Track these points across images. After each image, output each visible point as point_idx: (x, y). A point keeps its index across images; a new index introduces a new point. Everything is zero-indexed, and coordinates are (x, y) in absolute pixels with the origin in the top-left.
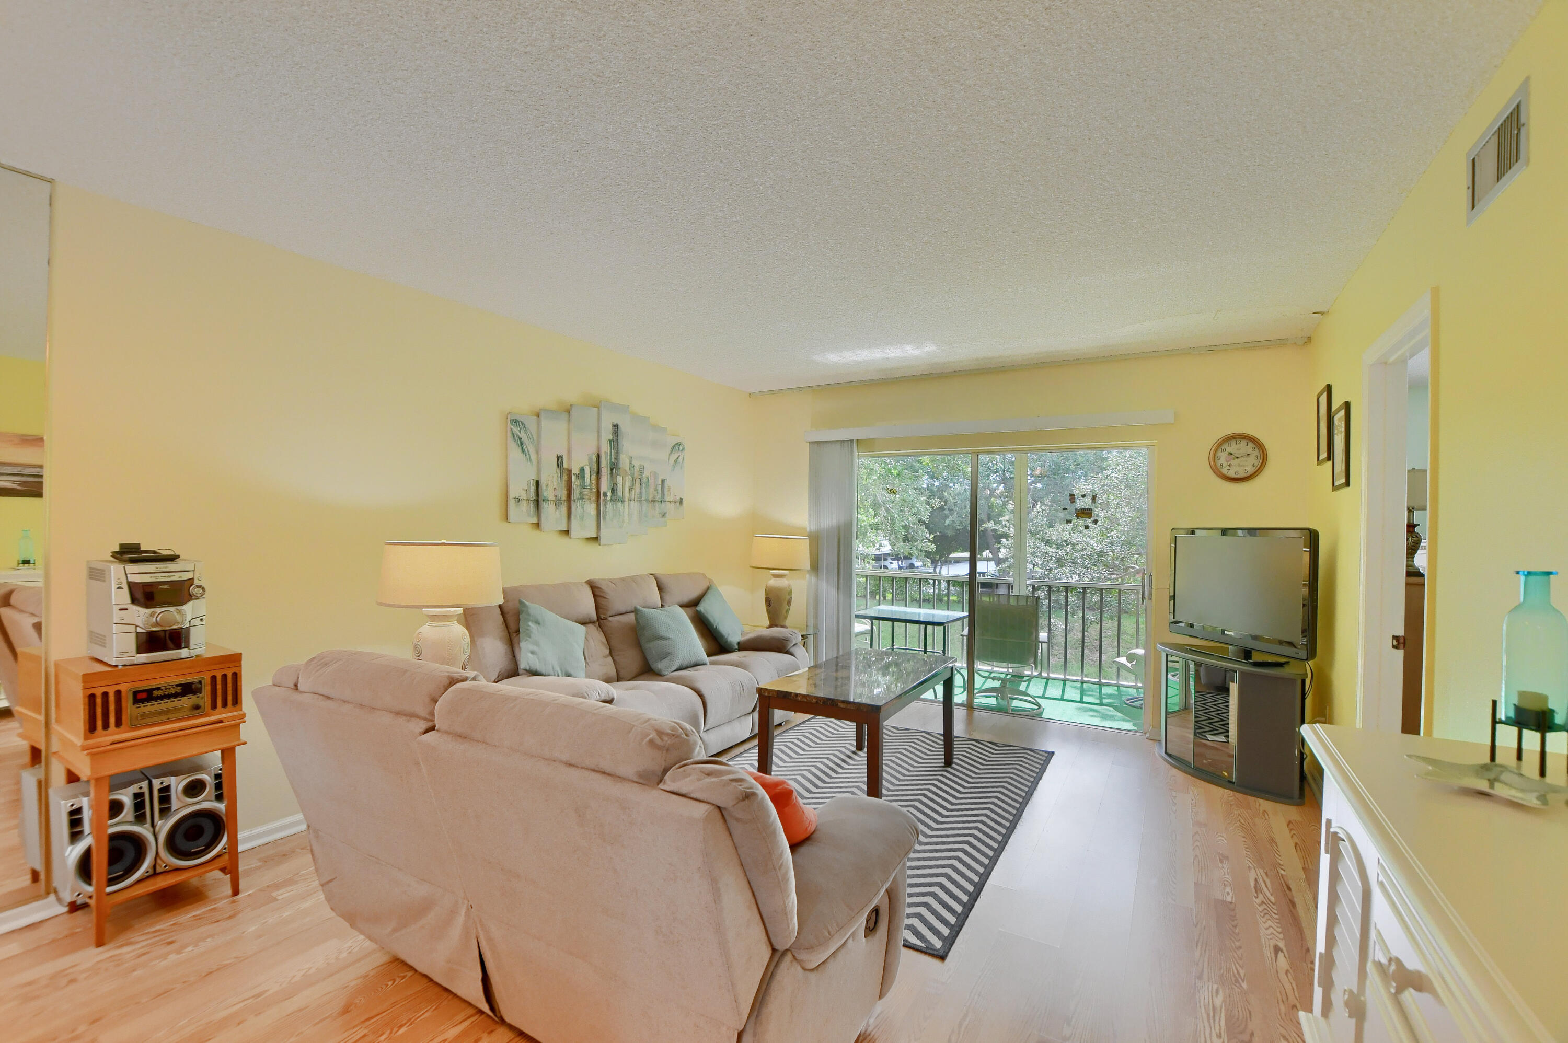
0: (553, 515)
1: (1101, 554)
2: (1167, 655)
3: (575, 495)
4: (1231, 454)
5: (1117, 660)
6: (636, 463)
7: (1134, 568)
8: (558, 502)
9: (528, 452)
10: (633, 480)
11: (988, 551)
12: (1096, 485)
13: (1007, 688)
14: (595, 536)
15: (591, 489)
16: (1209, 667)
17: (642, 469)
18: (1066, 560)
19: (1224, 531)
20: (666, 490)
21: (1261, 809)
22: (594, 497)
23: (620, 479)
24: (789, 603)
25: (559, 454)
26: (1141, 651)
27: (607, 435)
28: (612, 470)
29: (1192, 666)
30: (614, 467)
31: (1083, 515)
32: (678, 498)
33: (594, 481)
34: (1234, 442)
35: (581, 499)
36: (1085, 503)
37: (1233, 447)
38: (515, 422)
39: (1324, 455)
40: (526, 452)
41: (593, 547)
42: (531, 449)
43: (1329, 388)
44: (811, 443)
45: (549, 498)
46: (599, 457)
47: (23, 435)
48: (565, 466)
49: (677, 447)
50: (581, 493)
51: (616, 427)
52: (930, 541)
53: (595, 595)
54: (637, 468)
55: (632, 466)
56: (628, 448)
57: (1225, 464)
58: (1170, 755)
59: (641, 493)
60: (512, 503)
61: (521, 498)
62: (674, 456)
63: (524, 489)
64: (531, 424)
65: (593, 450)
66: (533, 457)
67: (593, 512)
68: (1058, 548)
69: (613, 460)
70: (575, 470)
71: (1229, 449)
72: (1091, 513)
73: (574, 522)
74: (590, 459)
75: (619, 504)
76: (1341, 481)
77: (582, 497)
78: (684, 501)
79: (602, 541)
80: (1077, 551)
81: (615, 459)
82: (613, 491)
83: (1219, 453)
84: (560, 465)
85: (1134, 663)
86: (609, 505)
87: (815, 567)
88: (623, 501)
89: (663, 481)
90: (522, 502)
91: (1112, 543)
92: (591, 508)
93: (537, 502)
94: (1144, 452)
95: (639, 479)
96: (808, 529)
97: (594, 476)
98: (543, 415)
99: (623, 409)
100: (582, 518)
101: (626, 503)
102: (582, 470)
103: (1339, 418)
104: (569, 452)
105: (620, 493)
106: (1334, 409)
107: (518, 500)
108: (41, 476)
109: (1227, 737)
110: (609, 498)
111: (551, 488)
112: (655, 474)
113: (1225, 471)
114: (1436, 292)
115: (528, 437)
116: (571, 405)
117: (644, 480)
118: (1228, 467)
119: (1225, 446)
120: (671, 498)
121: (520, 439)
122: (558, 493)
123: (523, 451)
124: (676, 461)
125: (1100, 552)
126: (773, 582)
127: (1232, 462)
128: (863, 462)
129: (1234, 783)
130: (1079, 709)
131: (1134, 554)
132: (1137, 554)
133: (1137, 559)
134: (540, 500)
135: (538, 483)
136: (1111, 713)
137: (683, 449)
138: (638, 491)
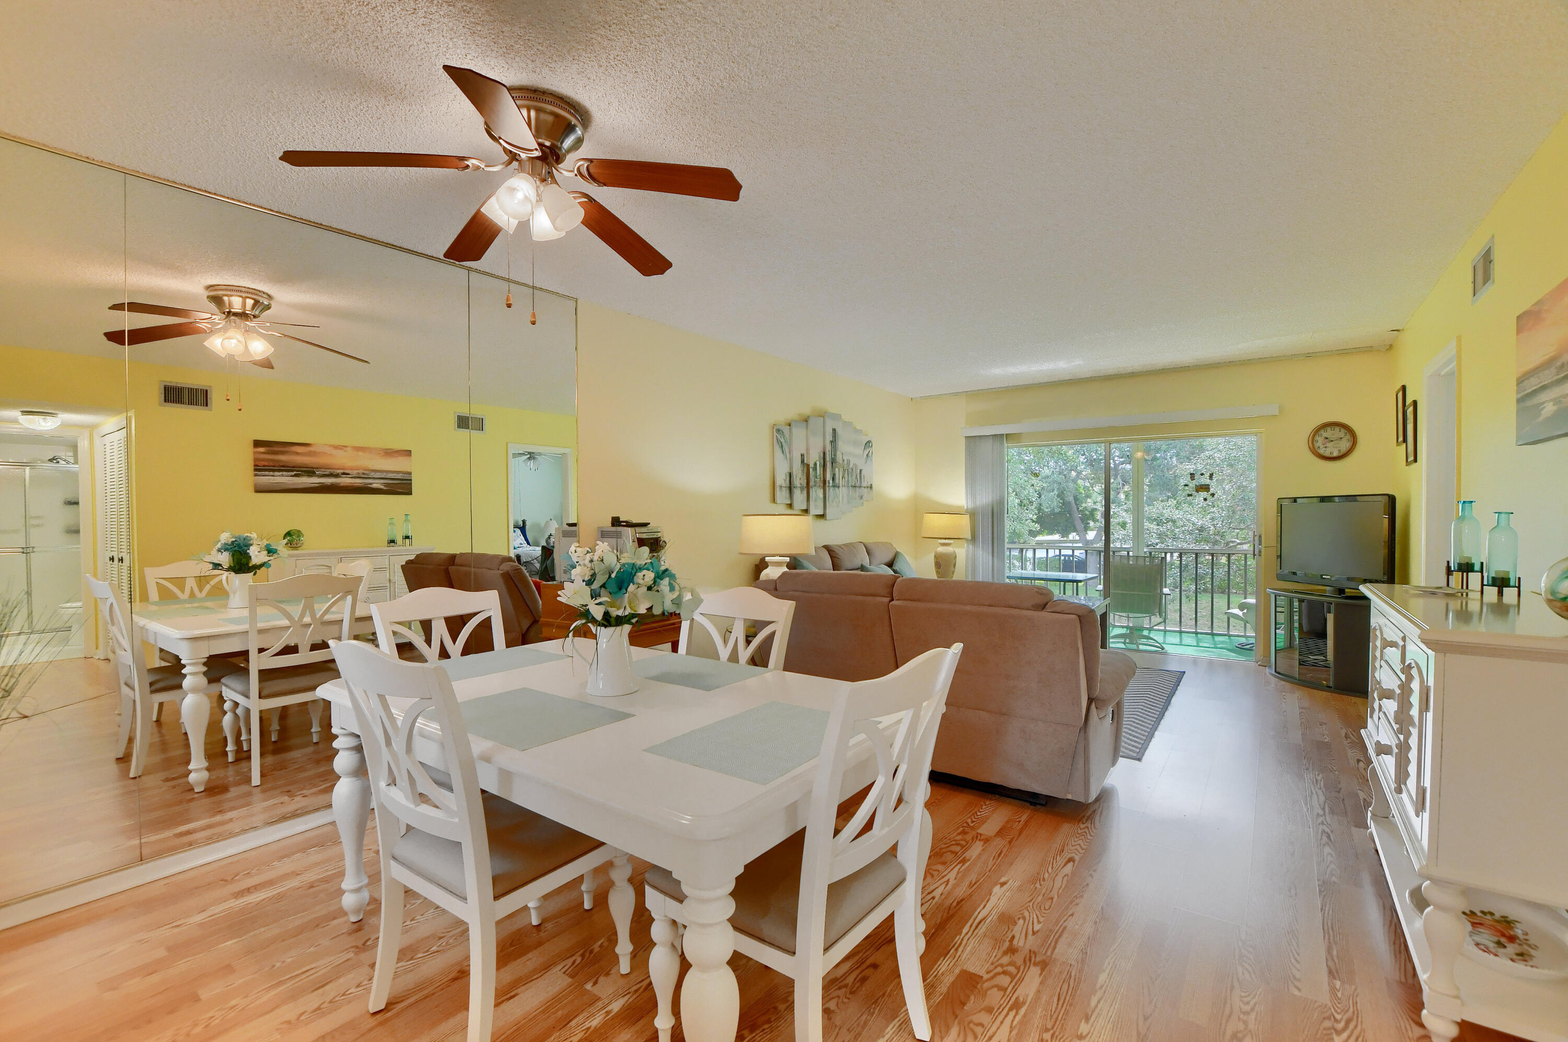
0: (799, 498)
1: (1202, 529)
2: (1276, 596)
3: (812, 483)
4: (1327, 438)
5: (1229, 611)
6: (845, 458)
7: (1234, 542)
8: (802, 489)
10: (844, 471)
11: (1075, 534)
12: (1198, 465)
13: (1134, 633)
14: (822, 513)
15: (820, 478)
16: (1310, 602)
17: (849, 461)
18: (1167, 536)
19: (1323, 499)
20: (863, 477)
21: (1352, 701)
22: (822, 485)
23: (837, 470)
24: (954, 566)
25: (802, 452)
26: (1252, 601)
27: (829, 438)
28: (832, 463)
29: (1296, 604)
30: (833, 461)
31: (1202, 490)
32: (869, 484)
33: (822, 472)
34: (1329, 429)
35: (815, 486)
36: (1205, 480)
37: (1329, 433)
38: (778, 431)
39: (1401, 439)
40: (785, 452)
41: (821, 522)
42: (787, 450)
43: (1404, 388)
44: (966, 437)
45: (797, 486)
46: (824, 454)
47: (386, 449)
48: (805, 462)
49: (868, 444)
50: (814, 482)
51: (834, 430)
52: (1033, 521)
53: (831, 557)
54: (846, 461)
55: (843, 461)
56: (842, 446)
57: (1322, 446)
58: (1279, 673)
59: (848, 481)
60: (778, 489)
61: (782, 485)
62: (866, 452)
63: (783, 480)
64: (786, 430)
65: (820, 450)
66: (788, 456)
67: (821, 496)
68: (1158, 525)
69: (833, 456)
70: (812, 465)
71: (1325, 435)
72: (1209, 488)
73: (812, 503)
74: (820, 457)
75: (837, 489)
76: (1411, 458)
78: (873, 486)
79: (828, 516)
80: (1177, 528)
82: (833, 479)
83: (1317, 438)
84: (803, 461)
85: (1245, 611)
86: (831, 489)
87: (974, 539)
88: (839, 487)
89: (861, 471)
90: (784, 489)
91: (1213, 519)
92: (820, 493)
93: (791, 488)
94: (1254, 438)
95: (848, 471)
96: (965, 507)
97: (822, 469)
98: (793, 424)
99: (837, 417)
100: (816, 500)
101: (841, 488)
102: (815, 464)
103: (1410, 410)
104: (808, 450)
105: (837, 481)
106: (1407, 403)
107: (781, 487)
108: (411, 480)
109: (1325, 657)
110: (831, 485)
111: (798, 478)
112: (855, 465)
113: (1321, 451)
114: (1459, 338)
115: (785, 442)
116: (808, 417)
117: (850, 470)
118: (1324, 449)
119: (1322, 432)
120: (864, 484)
121: (781, 443)
122: (802, 482)
123: (783, 452)
124: (867, 455)
125: (1201, 527)
126: (941, 549)
127: (1328, 445)
128: (1012, 452)
129: (1331, 687)
130: (1198, 650)
131: (1234, 529)
132: (1237, 529)
133: (1238, 533)
134: (792, 487)
135: (791, 475)
136: (1225, 653)
137: (872, 446)
138: (846, 479)
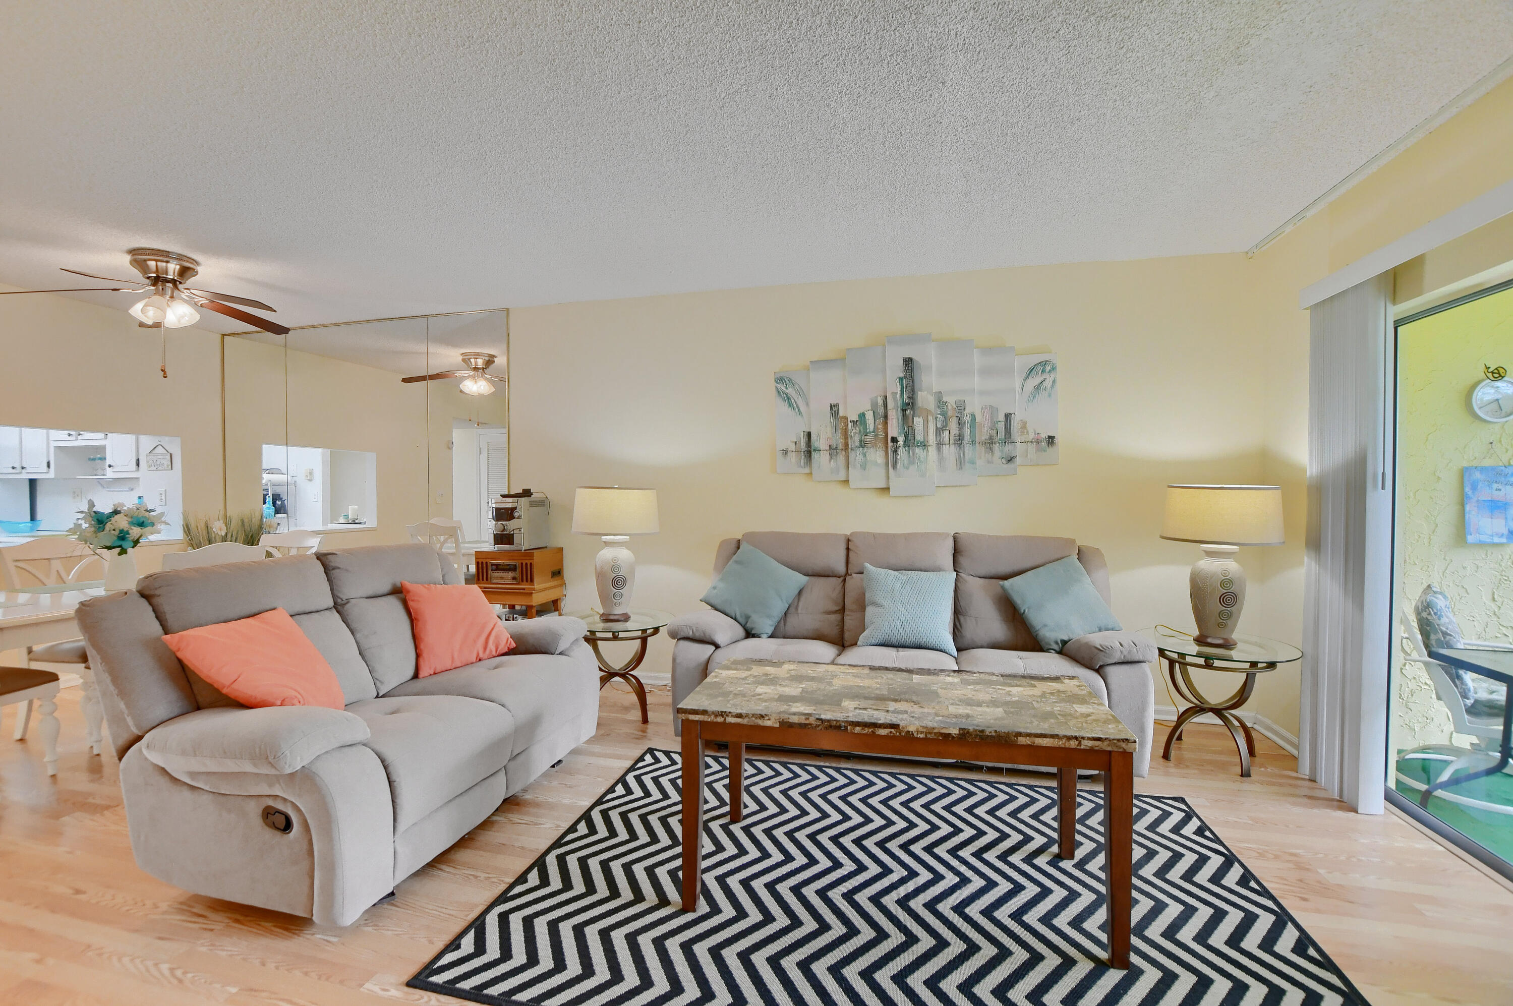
0: (827, 465)
3: (855, 443)
6: (951, 401)
8: (833, 450)
9: (797, 406)
10: (945, 419)
14: (883, 486)
15: (876, 436)
17: (960, 407)
20: (1015, 429)
22: (879, 444)
23: (918, 421)
25: (833, 403)
27: (895, 372)
28: (904, 411)
30: (909, 408)
32: (1044, 435)
33: (879, 426)
35: (863, 447)
38: (781, 379)
40: (795, 405)
41: (882, 498)
42: (800, 403)
45: (822, 449)
46: (884, 399)
48: (841, 414)
49: (1040, 369)
50: (861, 441)
51: (910, 360)
54: (952, 406)
55: (941, 403)
56: (936, 383)
59: (961, 435)
60: (780, 454)
61: (789, 449)
63: (793, 442)
64: (799, 379)
65: (878, 392)
66: (803, 409)
67: (879, 461)
69: (905, 400)
70: (854, 417)
73: (854, 472)
74: (874, 403)
75: (918, 451)
77: (863, 444)
78: (1057, 438)
79: (894, 491)
81: (909, 398)
82: (908, 435)
84: (834, 414)
86: (903, 452)
88: (924, 447)
89: (1008, 416)
90: (793, 454)
92: (876, 456)
93: (809, 453)
95: (958, 419)
97: (879, 421)
98: (811, 368)
99: (917, 339)
100: (865, 467)
101: (932, 451)
102: (863, 416)
104: (846, 399)
105: (919, 437)
107: (787, 452)
110: (902, 443)
111: (825, 438)
112: (990, 409)
115: (797, 391)
116: (849, 352)
117: (968, 418)
121: (787, 395)
122: (833, 442)
123: (790, 405)
124: (1038, 387)
134: (812, 451)
135: (809, 434)
137: (1052, 371)
138: (953, 433)
